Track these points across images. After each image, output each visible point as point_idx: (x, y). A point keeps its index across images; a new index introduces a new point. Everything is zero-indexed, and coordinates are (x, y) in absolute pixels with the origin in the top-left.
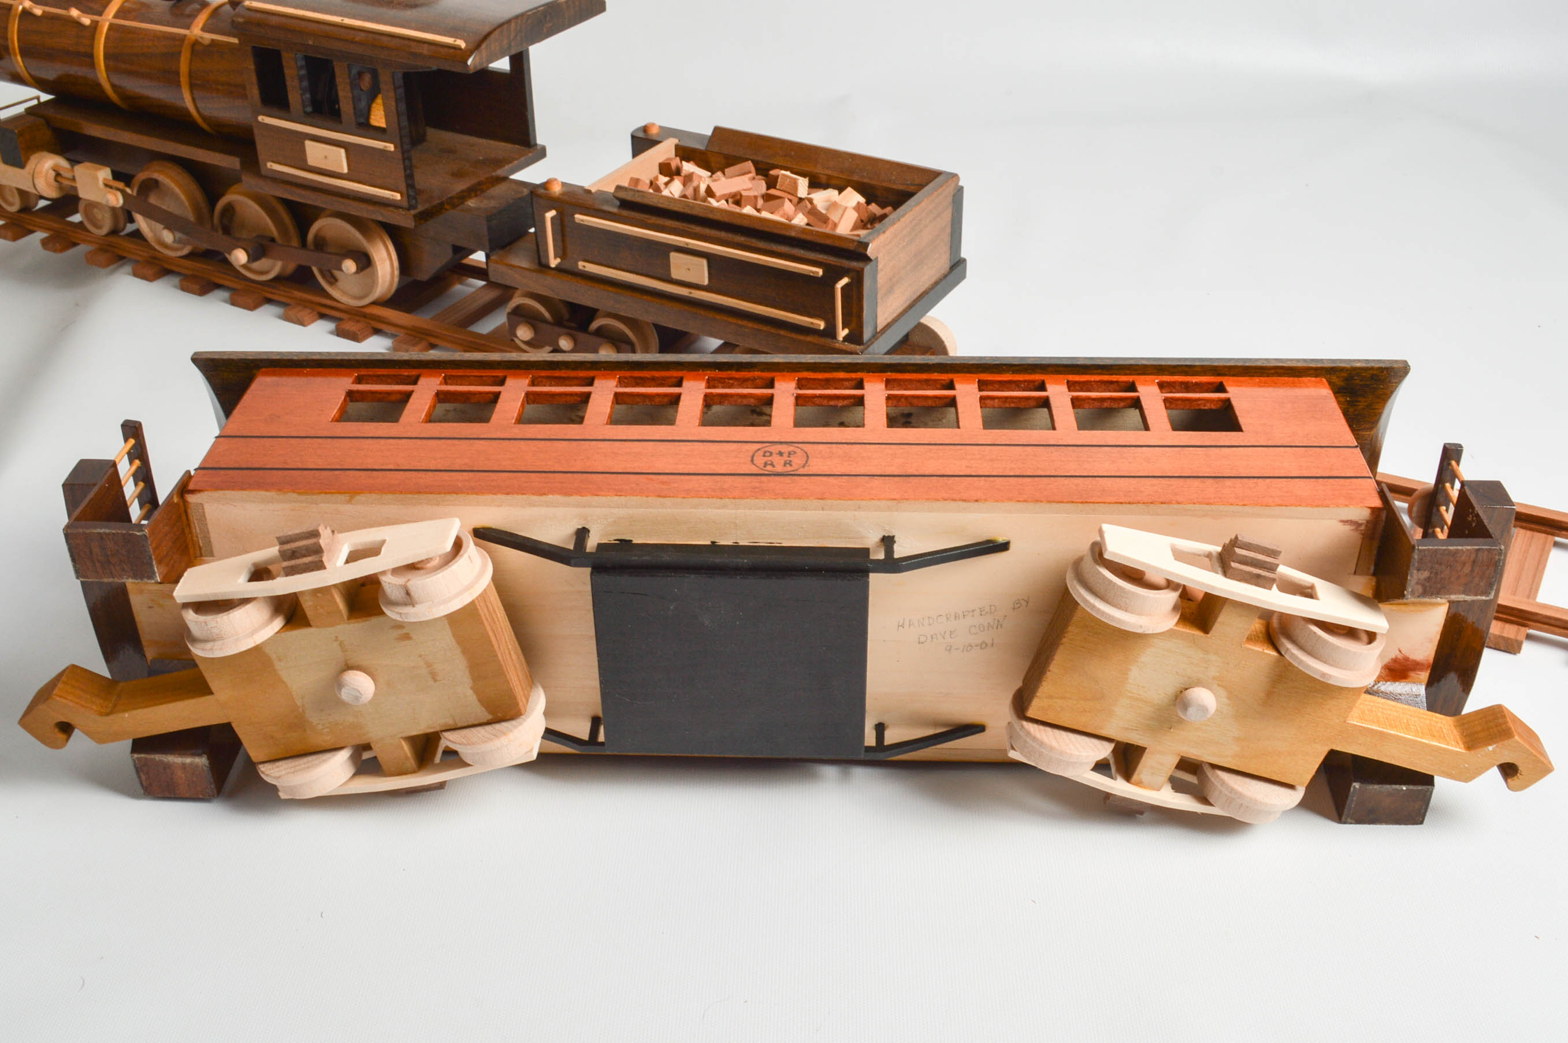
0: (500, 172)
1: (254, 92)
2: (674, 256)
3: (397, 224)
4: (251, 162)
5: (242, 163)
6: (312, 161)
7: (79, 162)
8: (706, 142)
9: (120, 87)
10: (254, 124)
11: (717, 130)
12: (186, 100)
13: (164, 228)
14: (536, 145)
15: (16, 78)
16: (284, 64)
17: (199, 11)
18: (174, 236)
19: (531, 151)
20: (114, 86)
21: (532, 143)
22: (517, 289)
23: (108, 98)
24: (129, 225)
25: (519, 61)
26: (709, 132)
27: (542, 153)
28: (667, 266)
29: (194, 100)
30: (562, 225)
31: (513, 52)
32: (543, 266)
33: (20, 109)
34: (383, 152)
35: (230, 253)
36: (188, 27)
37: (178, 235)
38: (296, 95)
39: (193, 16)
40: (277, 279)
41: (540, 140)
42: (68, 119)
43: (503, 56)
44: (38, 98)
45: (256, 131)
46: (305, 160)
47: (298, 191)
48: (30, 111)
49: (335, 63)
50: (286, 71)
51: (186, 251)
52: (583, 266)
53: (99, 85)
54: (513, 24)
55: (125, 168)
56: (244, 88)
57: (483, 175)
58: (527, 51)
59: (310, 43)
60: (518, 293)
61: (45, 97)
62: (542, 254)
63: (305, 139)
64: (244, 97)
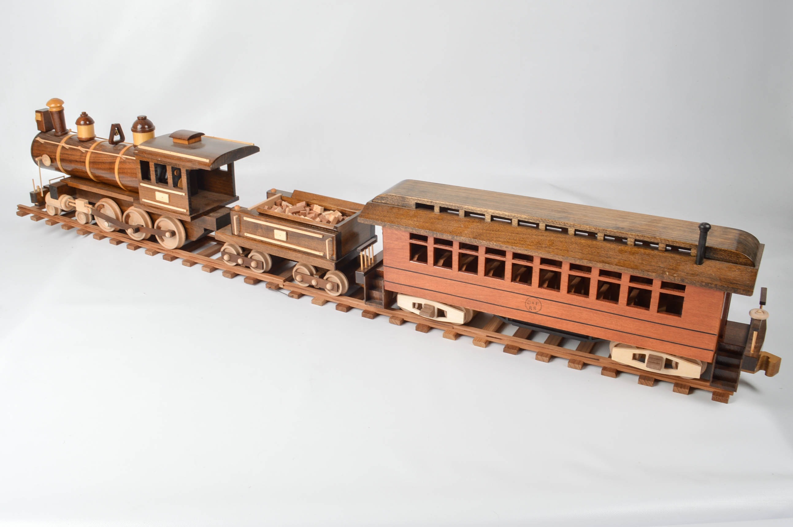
0: (222, 204)
1: (140, 175)
2: (276, 231)
3: (185, 220)
4: (137, 199)
5: (134, 199)
6: (157, 199)
7: (77, 198)
8: (291, 195)
9: (94, 173)
10: (139, 186)
11: (295, 191)
12: (116, 178)
13: (106, 221)
14: (235, 196)
15: (58, 169)
16: (150, 166)
17: (123, 148)
18: (109, 224)
19: (234, 197)
20: (91, 173)
21: (234, 195)
22: (225, 243)
23: (89, 177)
24: (93, 221)
25: (231, 167)
26: (292, 192)
27: (237, 199)
28: (273, 235)
29: (119, 178)
30: (240, 221)
31: (229, 163)
32: (233, 234)
33: (58, 180)
34: (182, 195)
35: (127, 230)
36: (118, 154)
37: (110, 224)
38: (153, 177)
39: (120, 150)
40: (143, 240)
41: (237, 194)
42: (74, 184)
43: (225, 164)
44: (64, 177)
45: (139, 188)
46: (155, 199)
47: (154, 209)
48: (62, 181)
49: (167, 166)
50: (151, 169)
51: (112, 230)
52: (246, 234)
53: (86, 172)
54: (226, 155)
55: (93, 201)
56: (136, 174)
57: (215, 205)
58: (233, 163)
59: (159, 159)
60: (226, 244)
61: (67, 176)
62: (233, 230)
63: (155, 191)
64: (136, 177)
